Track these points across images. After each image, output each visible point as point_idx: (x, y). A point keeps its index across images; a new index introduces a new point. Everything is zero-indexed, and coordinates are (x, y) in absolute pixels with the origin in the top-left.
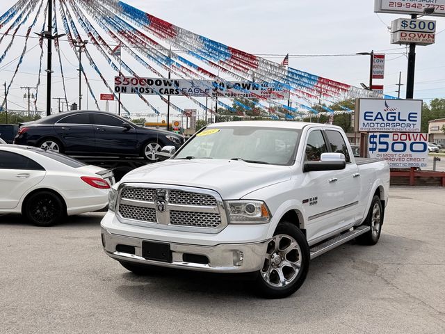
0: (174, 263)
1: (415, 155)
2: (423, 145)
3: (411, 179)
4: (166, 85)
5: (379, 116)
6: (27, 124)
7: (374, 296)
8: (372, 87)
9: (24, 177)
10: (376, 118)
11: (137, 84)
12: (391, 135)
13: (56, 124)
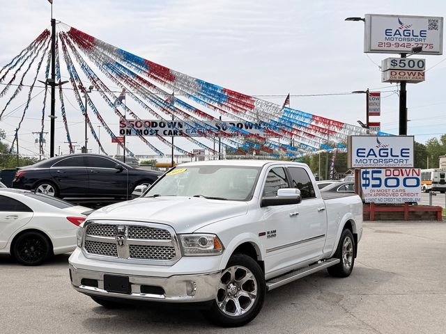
0: (133, 294)
1: (408, 190)
2: (416, 180)
3: (406, 214)
4: (169, 127)
5: (372, 153)
6: (24, 169)
7: (329, 323)
8: (369, 125)
9: (13, 218)
10: (369, 155)
11: (141, 126)
12: (383, 170)
13: (52, 168)
